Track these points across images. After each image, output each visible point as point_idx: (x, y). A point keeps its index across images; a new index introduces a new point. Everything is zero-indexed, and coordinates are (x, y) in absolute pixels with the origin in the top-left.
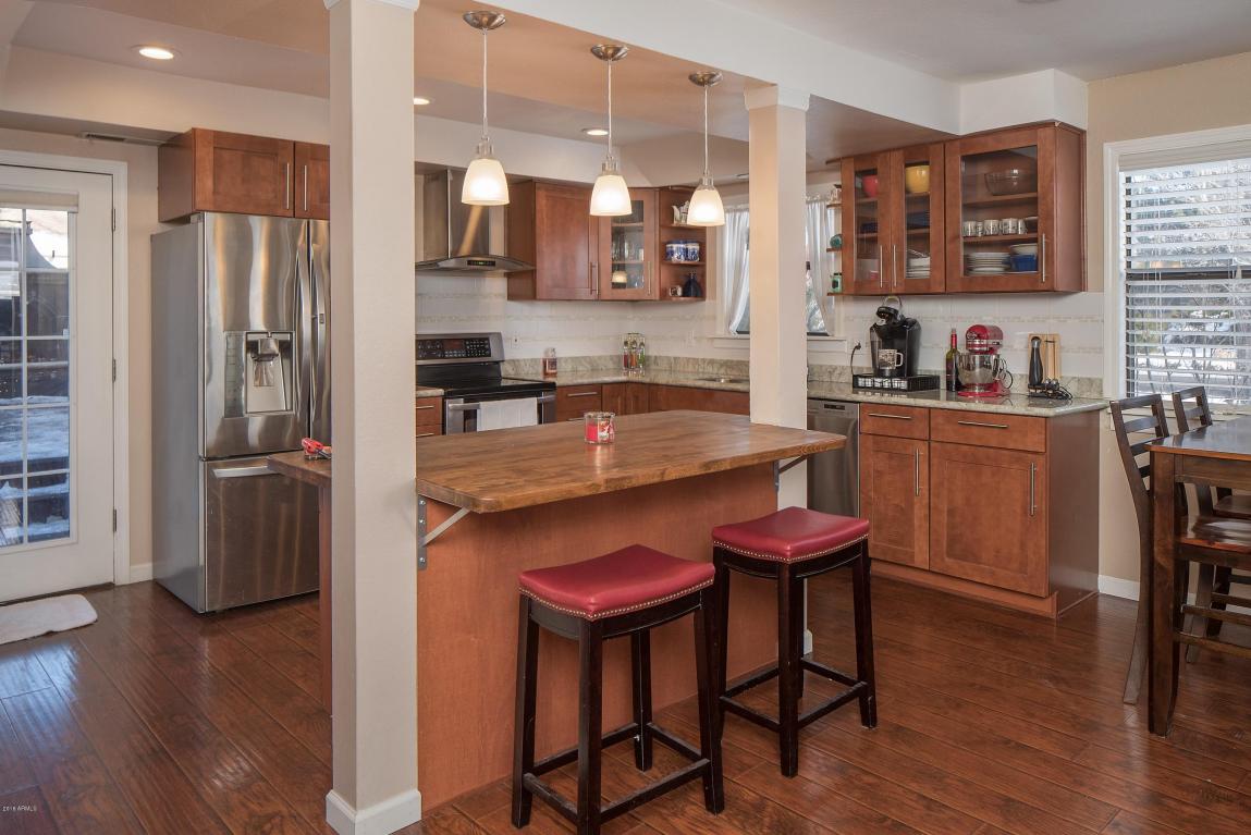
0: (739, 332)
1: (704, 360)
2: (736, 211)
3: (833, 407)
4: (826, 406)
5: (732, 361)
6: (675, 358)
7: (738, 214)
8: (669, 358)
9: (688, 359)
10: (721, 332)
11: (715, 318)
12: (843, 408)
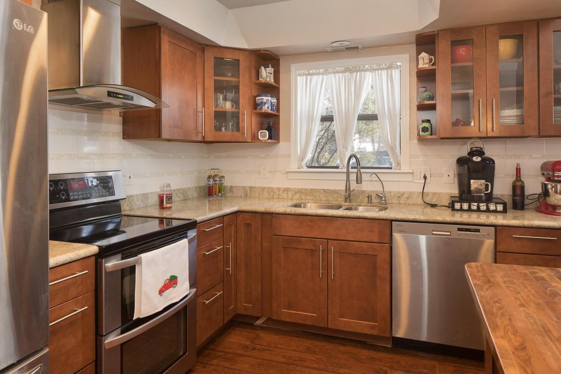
0: (309, 167)
1: (279, 189)
2: (309, 74)
3: (467, 230)
4: (459, 229)
5: (306, 189)
6: (251, 188)
7: (309, 77)
8: (244, 188)
9: (263, 189)
10: (294, 167)
11: (289, 156)
12: (478, 231)
